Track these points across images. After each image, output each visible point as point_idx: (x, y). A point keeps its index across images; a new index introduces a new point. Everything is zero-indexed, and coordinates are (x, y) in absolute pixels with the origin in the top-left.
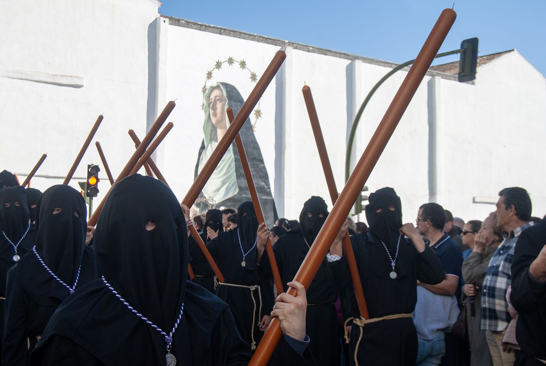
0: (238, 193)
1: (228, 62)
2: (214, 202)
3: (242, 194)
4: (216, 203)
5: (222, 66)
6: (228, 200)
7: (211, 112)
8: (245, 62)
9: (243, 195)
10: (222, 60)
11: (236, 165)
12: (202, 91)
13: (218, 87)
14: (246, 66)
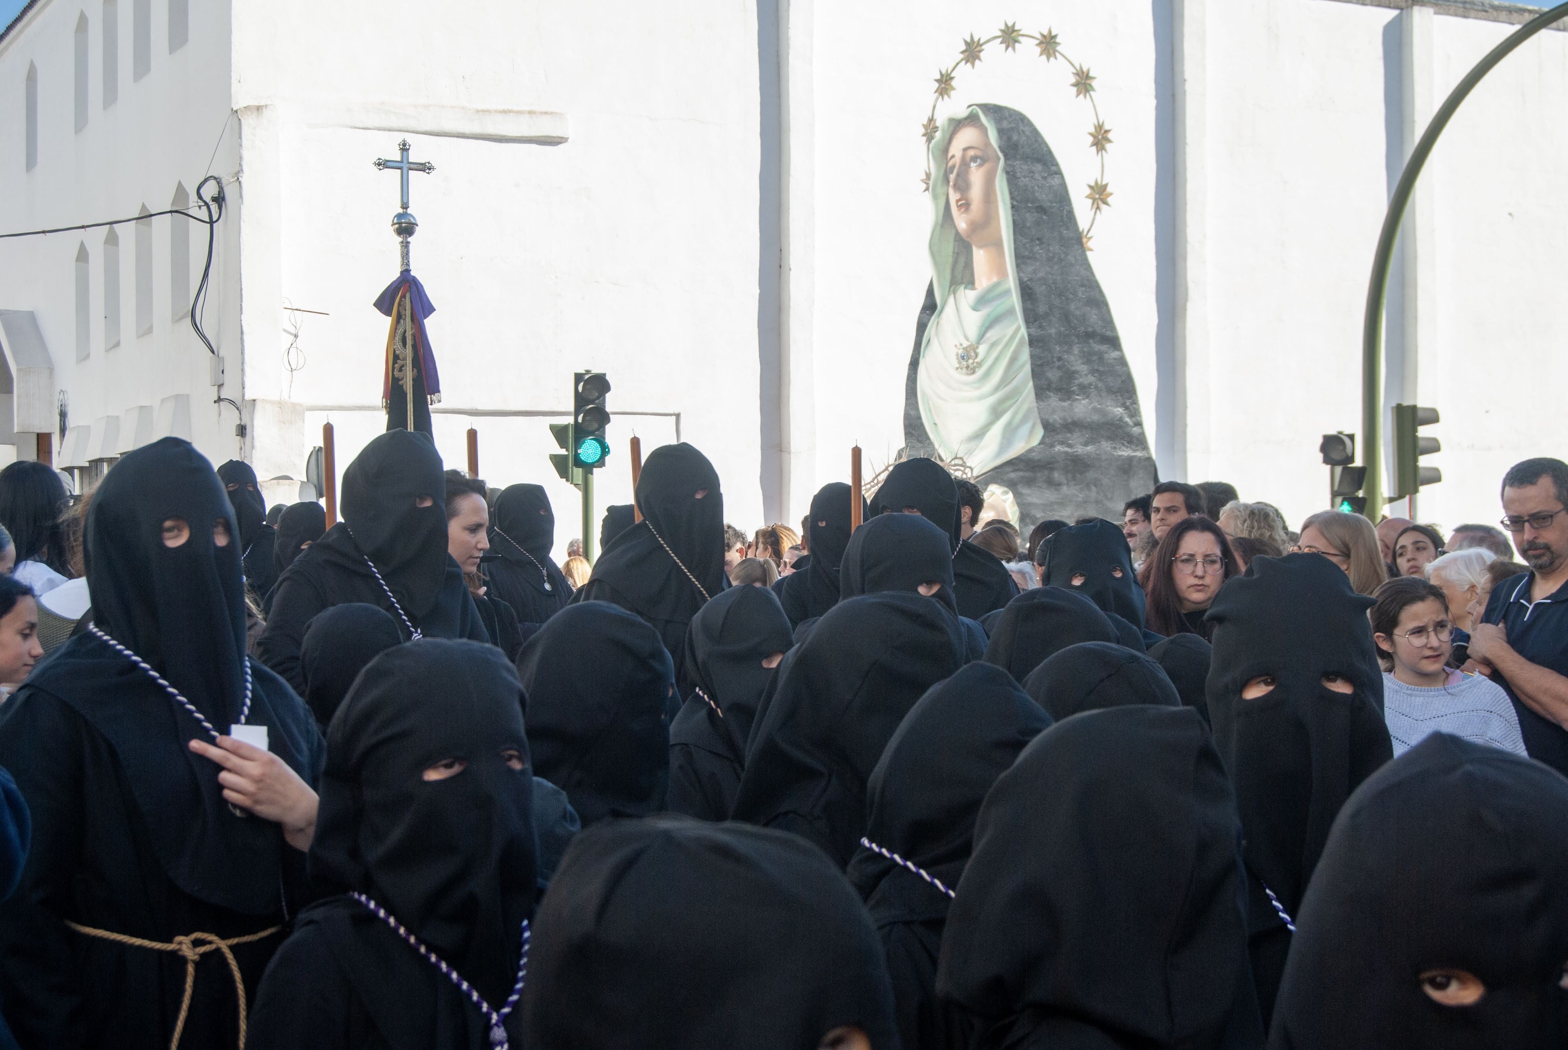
0: (1042, 442)
1: (1000, 40)
2: (968, 470)
3: (1052, 446)
4: (975, 474)
5: (982, 55)
6: (1010, 463)
7: (954, 197)
8: (1055, 36)
9: (1058, 448)
10: (981, 35)
11: (1032, 356)
12: (924, 135)
13: (971, 119)
14: (1059, 48)
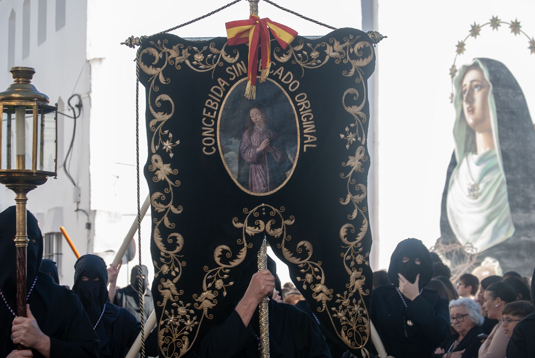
0: (514, 235)
1: (490, 25)
2: (474, 250)
3: (519, 237)
4: (479, 251)
5: (480, 32)
6: (497, 246)
7: (466, 106)
8: (519, 23)
9: (523, 238)
10: (479, 23)
11: (509, 190)
12: (450, 74)
13: (475, 66)
14: (521, 29)
